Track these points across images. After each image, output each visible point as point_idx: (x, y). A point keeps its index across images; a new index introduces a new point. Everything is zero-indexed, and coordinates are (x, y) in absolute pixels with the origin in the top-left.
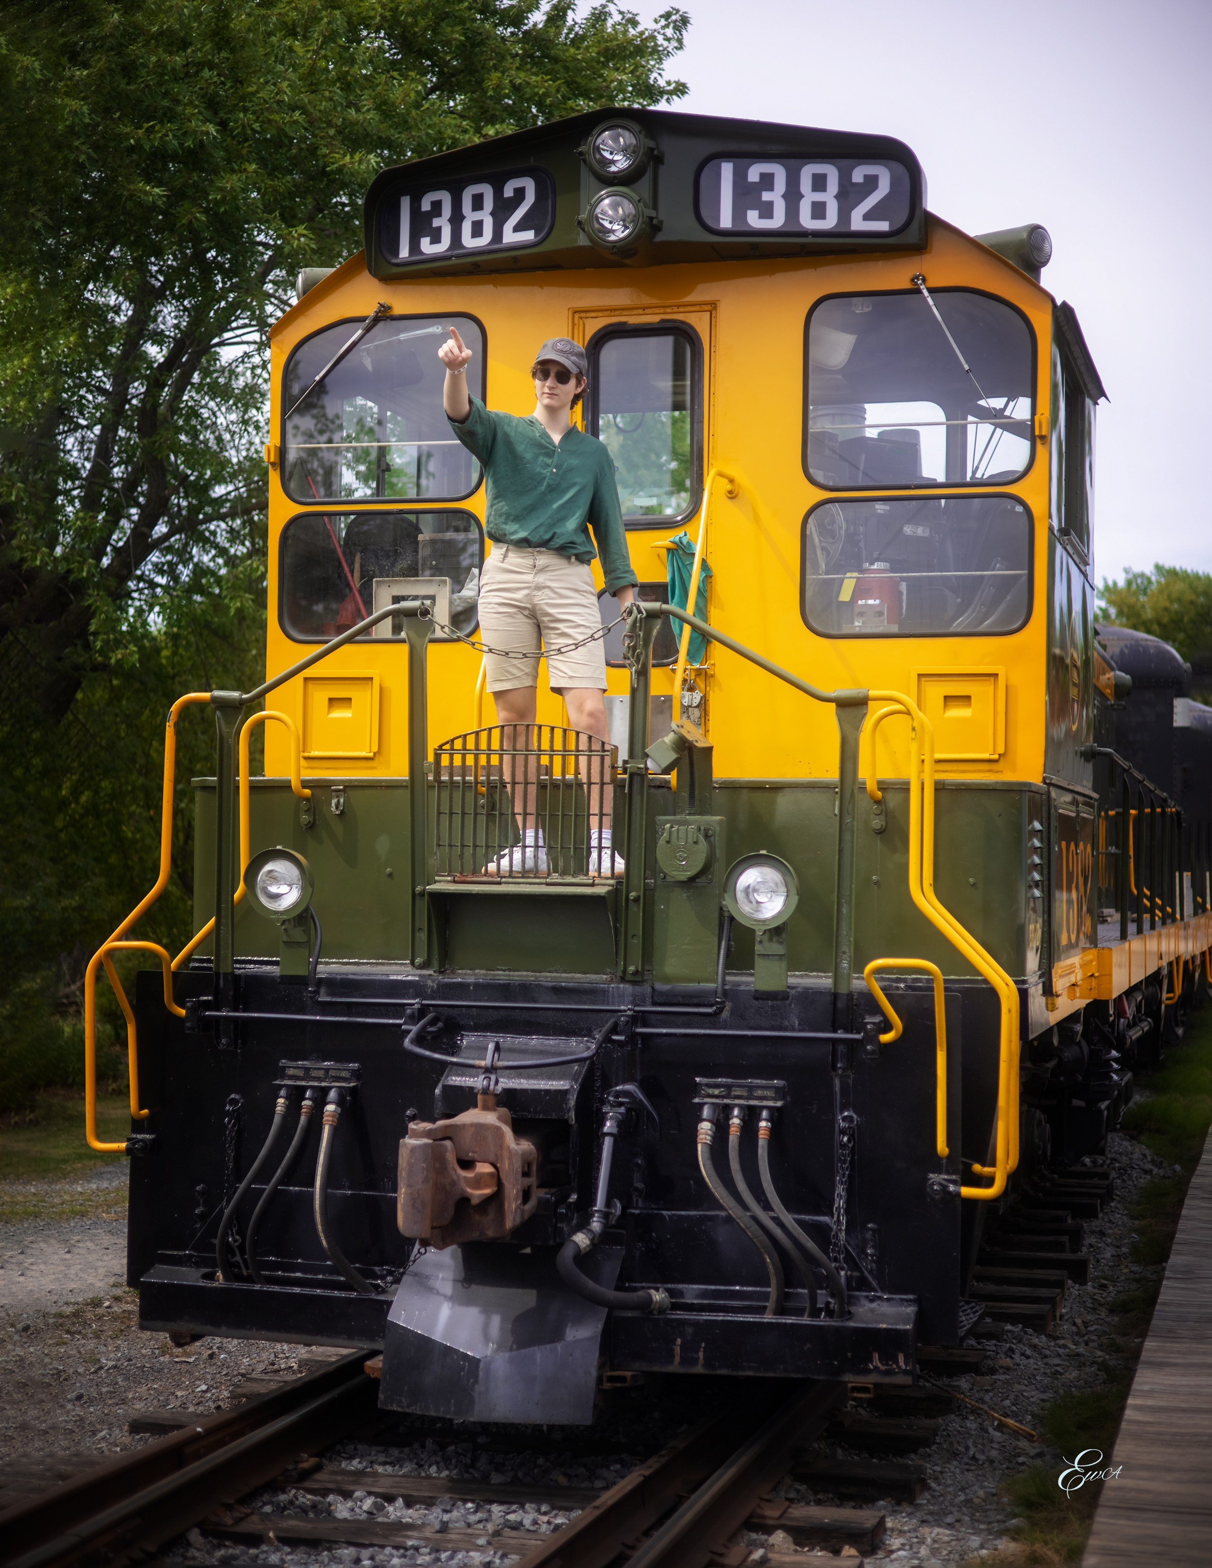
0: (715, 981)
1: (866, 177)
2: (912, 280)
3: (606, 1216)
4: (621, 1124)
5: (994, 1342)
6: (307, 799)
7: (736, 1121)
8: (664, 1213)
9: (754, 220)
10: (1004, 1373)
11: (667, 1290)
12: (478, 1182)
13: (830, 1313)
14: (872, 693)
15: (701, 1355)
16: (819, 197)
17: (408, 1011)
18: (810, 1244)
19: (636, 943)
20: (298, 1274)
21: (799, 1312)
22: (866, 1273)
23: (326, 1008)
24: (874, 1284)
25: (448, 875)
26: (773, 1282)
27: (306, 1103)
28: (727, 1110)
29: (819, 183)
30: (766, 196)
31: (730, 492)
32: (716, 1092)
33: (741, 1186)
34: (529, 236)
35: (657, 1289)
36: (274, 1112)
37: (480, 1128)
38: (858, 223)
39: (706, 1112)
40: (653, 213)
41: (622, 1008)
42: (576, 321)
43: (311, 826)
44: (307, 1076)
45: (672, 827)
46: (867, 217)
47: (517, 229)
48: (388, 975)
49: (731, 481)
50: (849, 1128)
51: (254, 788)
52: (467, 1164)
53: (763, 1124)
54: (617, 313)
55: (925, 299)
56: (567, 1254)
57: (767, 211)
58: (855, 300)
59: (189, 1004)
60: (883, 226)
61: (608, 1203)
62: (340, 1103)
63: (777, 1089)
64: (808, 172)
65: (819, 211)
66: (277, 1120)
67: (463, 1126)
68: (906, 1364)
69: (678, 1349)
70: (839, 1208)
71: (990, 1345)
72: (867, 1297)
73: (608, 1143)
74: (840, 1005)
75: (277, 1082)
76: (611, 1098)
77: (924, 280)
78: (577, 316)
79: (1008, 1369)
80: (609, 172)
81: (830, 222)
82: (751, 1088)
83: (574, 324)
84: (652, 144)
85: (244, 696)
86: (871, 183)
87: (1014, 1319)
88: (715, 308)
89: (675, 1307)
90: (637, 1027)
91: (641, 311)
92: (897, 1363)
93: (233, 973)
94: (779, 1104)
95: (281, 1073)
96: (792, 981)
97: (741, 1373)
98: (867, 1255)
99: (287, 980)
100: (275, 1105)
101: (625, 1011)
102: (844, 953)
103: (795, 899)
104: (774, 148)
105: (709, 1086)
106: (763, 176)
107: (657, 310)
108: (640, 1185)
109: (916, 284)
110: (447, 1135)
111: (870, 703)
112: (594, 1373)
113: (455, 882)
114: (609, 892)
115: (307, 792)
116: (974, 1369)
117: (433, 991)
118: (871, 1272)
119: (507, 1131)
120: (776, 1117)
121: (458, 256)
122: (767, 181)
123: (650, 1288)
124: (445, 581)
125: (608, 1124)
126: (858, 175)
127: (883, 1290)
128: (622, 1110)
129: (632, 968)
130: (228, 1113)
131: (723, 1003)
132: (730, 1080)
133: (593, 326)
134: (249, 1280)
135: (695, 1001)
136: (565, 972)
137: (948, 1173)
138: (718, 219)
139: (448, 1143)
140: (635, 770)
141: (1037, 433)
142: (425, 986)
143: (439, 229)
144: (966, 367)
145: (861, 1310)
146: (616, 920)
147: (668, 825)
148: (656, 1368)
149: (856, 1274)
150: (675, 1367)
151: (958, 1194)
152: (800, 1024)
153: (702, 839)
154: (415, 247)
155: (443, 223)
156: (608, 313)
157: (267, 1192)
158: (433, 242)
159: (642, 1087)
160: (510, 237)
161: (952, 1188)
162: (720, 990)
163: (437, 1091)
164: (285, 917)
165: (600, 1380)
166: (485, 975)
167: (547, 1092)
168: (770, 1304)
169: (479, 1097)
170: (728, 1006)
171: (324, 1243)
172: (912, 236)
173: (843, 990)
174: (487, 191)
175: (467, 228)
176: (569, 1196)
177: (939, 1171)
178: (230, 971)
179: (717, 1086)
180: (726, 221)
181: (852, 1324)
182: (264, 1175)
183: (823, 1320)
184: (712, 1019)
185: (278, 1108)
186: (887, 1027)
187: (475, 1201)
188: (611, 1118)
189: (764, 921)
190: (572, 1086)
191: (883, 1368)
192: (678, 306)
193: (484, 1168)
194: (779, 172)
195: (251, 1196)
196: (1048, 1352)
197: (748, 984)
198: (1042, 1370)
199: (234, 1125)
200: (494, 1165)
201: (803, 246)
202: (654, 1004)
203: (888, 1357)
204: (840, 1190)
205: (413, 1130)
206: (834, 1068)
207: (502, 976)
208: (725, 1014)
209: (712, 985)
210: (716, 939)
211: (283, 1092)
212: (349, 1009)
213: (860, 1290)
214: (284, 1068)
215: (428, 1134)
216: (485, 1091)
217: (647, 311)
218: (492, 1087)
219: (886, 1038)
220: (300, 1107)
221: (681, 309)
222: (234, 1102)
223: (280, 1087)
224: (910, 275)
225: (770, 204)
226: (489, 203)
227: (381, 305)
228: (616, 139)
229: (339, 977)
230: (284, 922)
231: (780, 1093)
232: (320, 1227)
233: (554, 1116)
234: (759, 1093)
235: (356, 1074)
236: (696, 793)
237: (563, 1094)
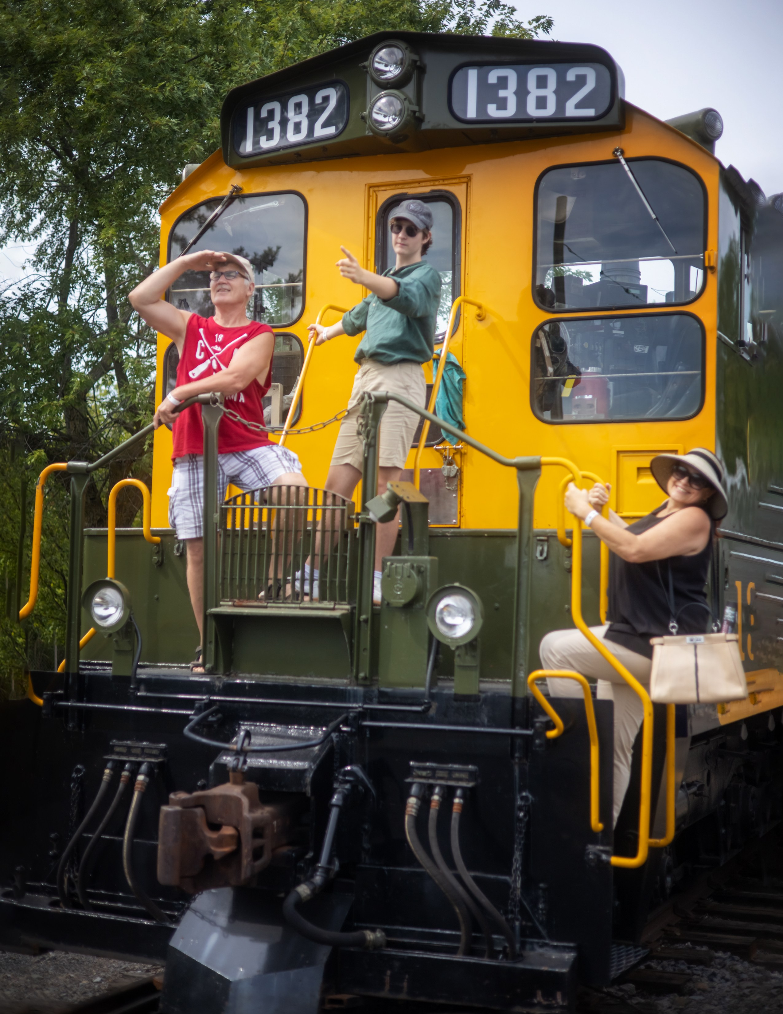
0: (423, 685)
1: (578, 76)
2: (614, 153)
3: (327, 871)
4: (346, 798)
5: (701, 967)
6: (157, 544)
7: (436, 798)
8: (384, 868)
9: (493, 111)
10: (700, 994)
11: (384, 930)
12: (220, 842)
13: (506, 956)
14: (544, 459)
15: (405, 984)
16: (541, 92)
17: (197, 705)
18: (484, 900)
19: (366, 656)
20: (120, 905)
21: (480, 954)
22: (537, 924)
23: (143, 701)
24: (544, 932)
25: (230, 601)
26: (463, 927)
27: (125, 773)
28: (431, 788)
29: (542, 82)
30: (502, 93)
31: (479, 316)
32: (424, 773)
33: (435, 850)
34: (331, 130)
35: (373, 930)
36: (101, 779)
37: (227, 799)
38: (571, 111)
39: (414, 789)
40: (416, 108)
41: (354, 705)
42: (371, 194)
43: (160, 564)
44: (129, 754)
45: (392, 564)
46: (578, 106)
47: (324, 126)
48: (188, 677)
49: (480, 307)
50: (525, 806)
51: (119, 537)
52: (215, 827)
53: (457, 801)
54: (400, 186)
55: (622, 166)
56: (291, 900)
57: (502, 104)
58: (573, 170)
59: (45, 696)
60: (590, 112)
61: (330, 861)
62: (149, 774)
63: (471, 773)
64: (533, 75)
65: (541, 103)
66: (103, 786)
67: (215, 797)
68: (563, 1000)
69: (387, 979)
70: (517, 869)
71: (697, 969)
72: (538, 943)
73: (334, 813)
74: (518, 706)
75: (106, 757)
76: (341, 777)
77: (622, 153)
78: (371, 190)
79: (704, 991)
80: (383, 79)
81: (550, 111)
82: (451, 771)
83: (369, 196)
84: (416, 57)
85: (90, 465)
86: (581, 81)
87: (725, 948)
88: (470, 180)
89: (390, 944)
90: (365, 720)
91: (417, 185)
92: (555, 998)
93: (78, 673)
94: (470, 785)
95: (111, 750)
96: (484, 686)
97: (436, 1001)
98: (538, 909)
99: (116, 678)
100: (103, 773)
101: (356, 708)
102: (521, 665)
103: (480, 622)
104: (507, 58)
105: (419, 768)
106: (499, 78)
107: (428, 183)
108: (366, 846)
109: (616, 156)
110: (200, 803)
111: (544, 468)
112: (318, 996)
113: (234, 606)
114: (343, 615)
115: (157, 539)
116: (679, 990)
117: (219, 690)
118: (541, 923)
119: (245, 801)
120: (468, 794)
121: (285, 148)
122: (503, 82)
123: (367, 928)
124: (277, 386)
125: (336, 797)
126: (571, 75)
127: (552, 938)
128: (348, 786)
129: (362, 675)
130: (73, 780)
131: (429, 703)
132: (434, 765)
133: (384, 196)
134: (81, 907)
135: (410, 701)
136: (316, 676)
137: (602, 844)
138: (465, 111)
139: (199, 811)
140: (364, 521)
141: (707, 264)
142: (214, 686)
143: (272, 130)
144: (654, 216)
145: (532, 953)
146: (351, 637)
147: (389, 563)
148: (372, 993)
149: (530, 924)
150: (385, 993)
151: (608, 863)
152: (488, 721)
153: (414, 573)
154: (256, 142)
155: (274, 125)
156: (394, 187)
157: (92, 841)
158: (267, 140)
159: (364, 768)
160: (320, 132)
161: (604, 857)
162: (427, 693)
163: (211, 767)
164: (110, 632)
165: (322, 1002)
166: (259, 678)
167: (289, 771)
168: (461, 945)
169: (231, 774)
170: (435, 705)
171: (130, 882)
172: (613, 119)
173: (520, 694)
174: (304, 99)
175: (290, 127)
176: (306, 853)
177: (595, 842)
178: (76, 671)
179: (425, 769)
180: (472, 113)
181: (520, 966)
182: (91, 827)
183: (500, 962)
184: (421, 717)
185: (105, 777)
186: (551, 725)
187: (217, 857)
188: (339, 793)
189: (456, 639)
190: (310, 767)
191: (545, 1003)
192: (443, 180)
193: (228, 831)
194: (511, 75)
195: (81, 842)
196: (745, 976)
197: (450, 688)
198: (733, 993)
199: (78, 788)
200: (236, 828)
201: (531, 129)
202: (380, 703)
203: (549, 994)
204: (517, 855)
205: (172, 799)
206: (513, 757)
207: (270, 679)
208: (432, 712)
209: (422, 689)
210: (426, 653)
211: (109, 765)
212: (160, 703)
213: (532, 937)
214: (113, 746)
215: (182, 803)
216: (235, 769)
217: (421, 184)
218: (240, 766)
219: (552, 734)
220: (120, 776)
221: (446, 182)
222: (78, 771)
223: (108, 760)
224: (612, 150)
225: (505, 99)
226: (305, 109)
227: (235, 187)
228: (390, 54)
229: (153, 677)
230: (110, 635)
231: (472, 776)
232: (126, 871)
233: (294, 790)
234: (457, 775)
235: (163, 752)
236: (415, 539)
237: (301, 772)
